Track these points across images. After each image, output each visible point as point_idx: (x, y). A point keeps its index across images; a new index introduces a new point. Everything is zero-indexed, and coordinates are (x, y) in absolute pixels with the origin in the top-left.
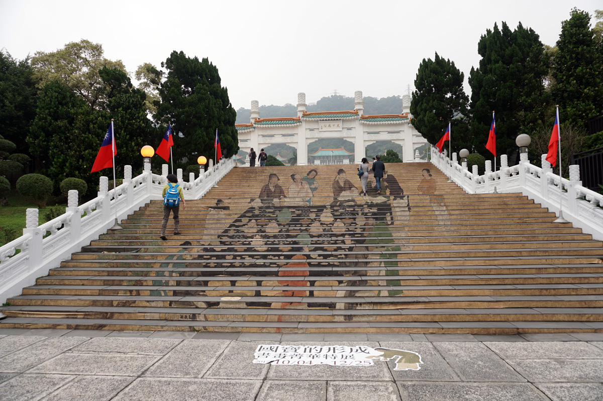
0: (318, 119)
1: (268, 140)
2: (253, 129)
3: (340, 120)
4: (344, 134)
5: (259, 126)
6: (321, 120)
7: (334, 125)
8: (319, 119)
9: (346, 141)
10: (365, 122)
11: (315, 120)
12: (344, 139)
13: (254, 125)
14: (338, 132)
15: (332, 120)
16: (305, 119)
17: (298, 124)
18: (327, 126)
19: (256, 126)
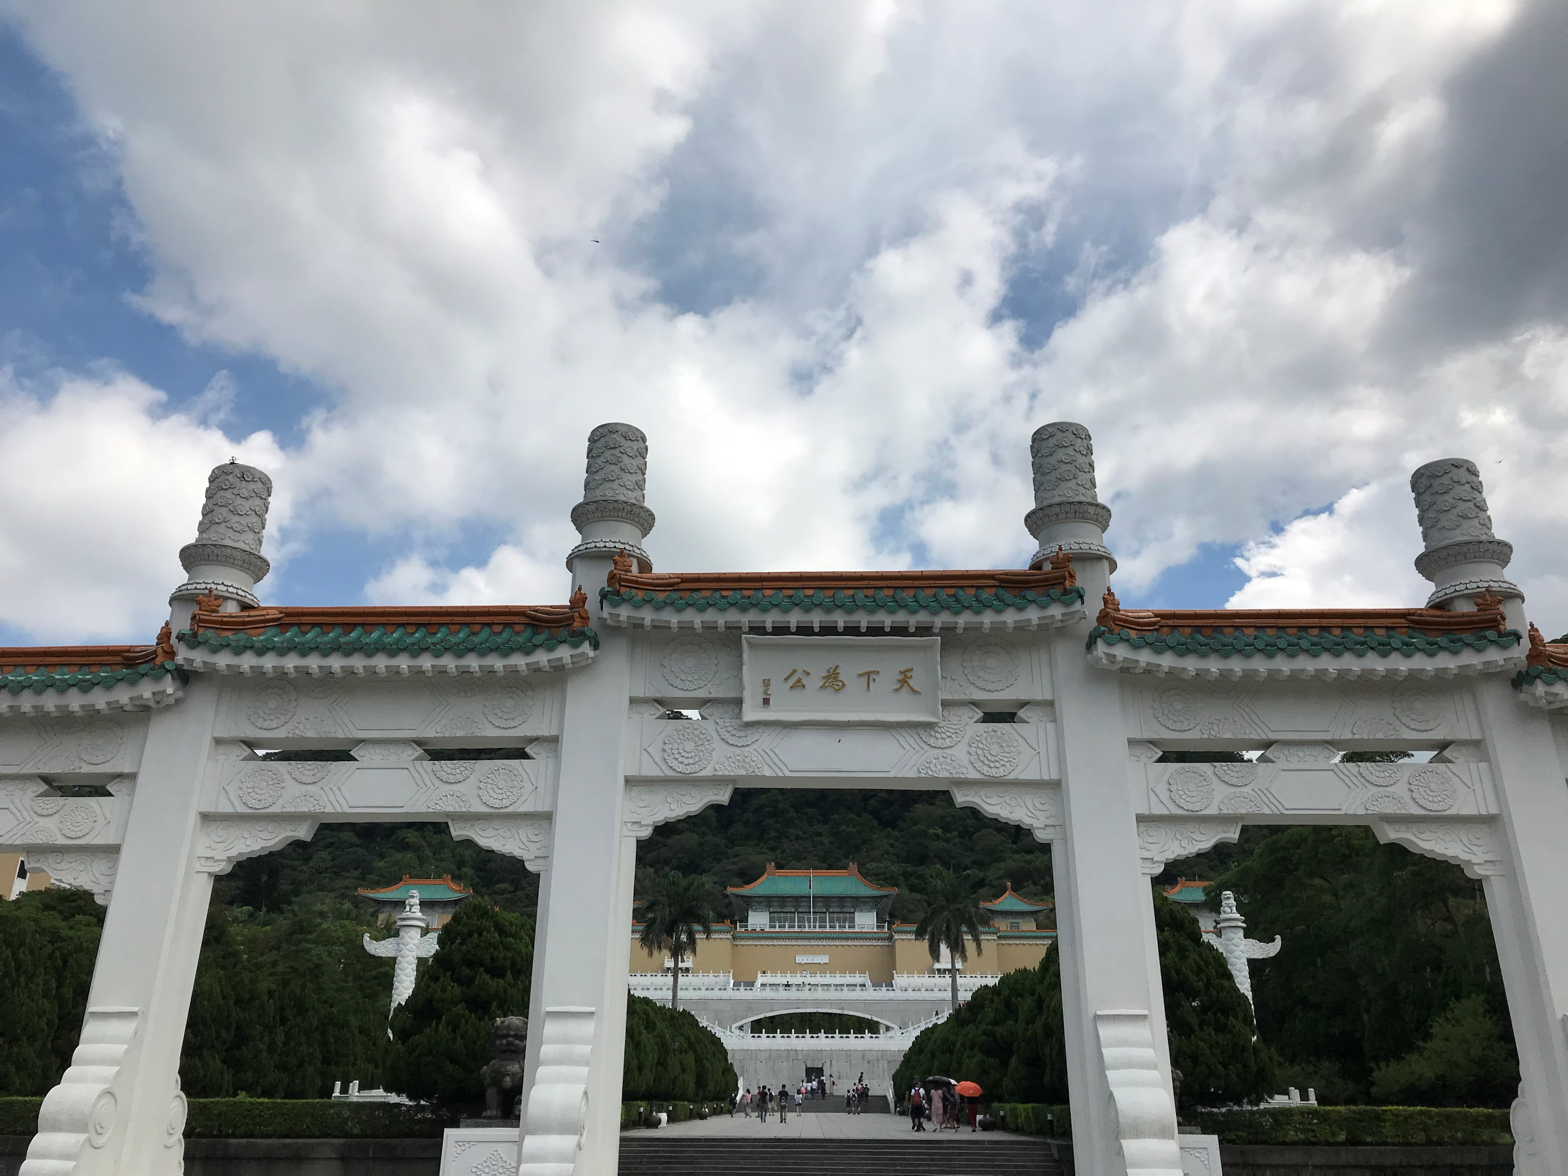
0: (733, 616)
1: (293, 789)
2: (169, 686)
3: (924, 631)
4: (960, 753)
5: (223, 660)
6: (758, 630)
7: (869, 676)
8: (746, 619)
9: (974, 812)
10: (1145, 657)
11: (710, 628)
12: (961, 798)
13: (183, 654)
14: (908, 740)
15: (852, 630)
16: (624, 613)
17: (564, 653)
18: (814, 682)
19: (198, 658)
